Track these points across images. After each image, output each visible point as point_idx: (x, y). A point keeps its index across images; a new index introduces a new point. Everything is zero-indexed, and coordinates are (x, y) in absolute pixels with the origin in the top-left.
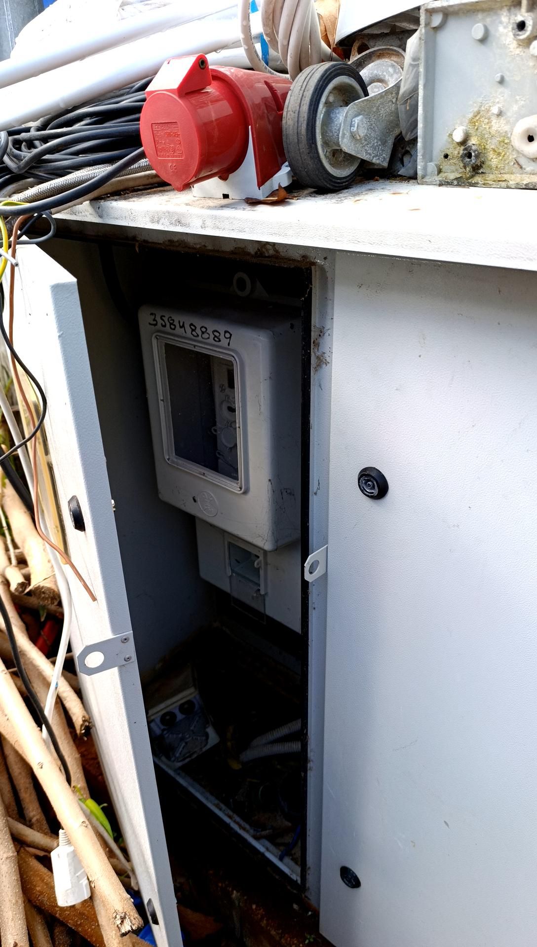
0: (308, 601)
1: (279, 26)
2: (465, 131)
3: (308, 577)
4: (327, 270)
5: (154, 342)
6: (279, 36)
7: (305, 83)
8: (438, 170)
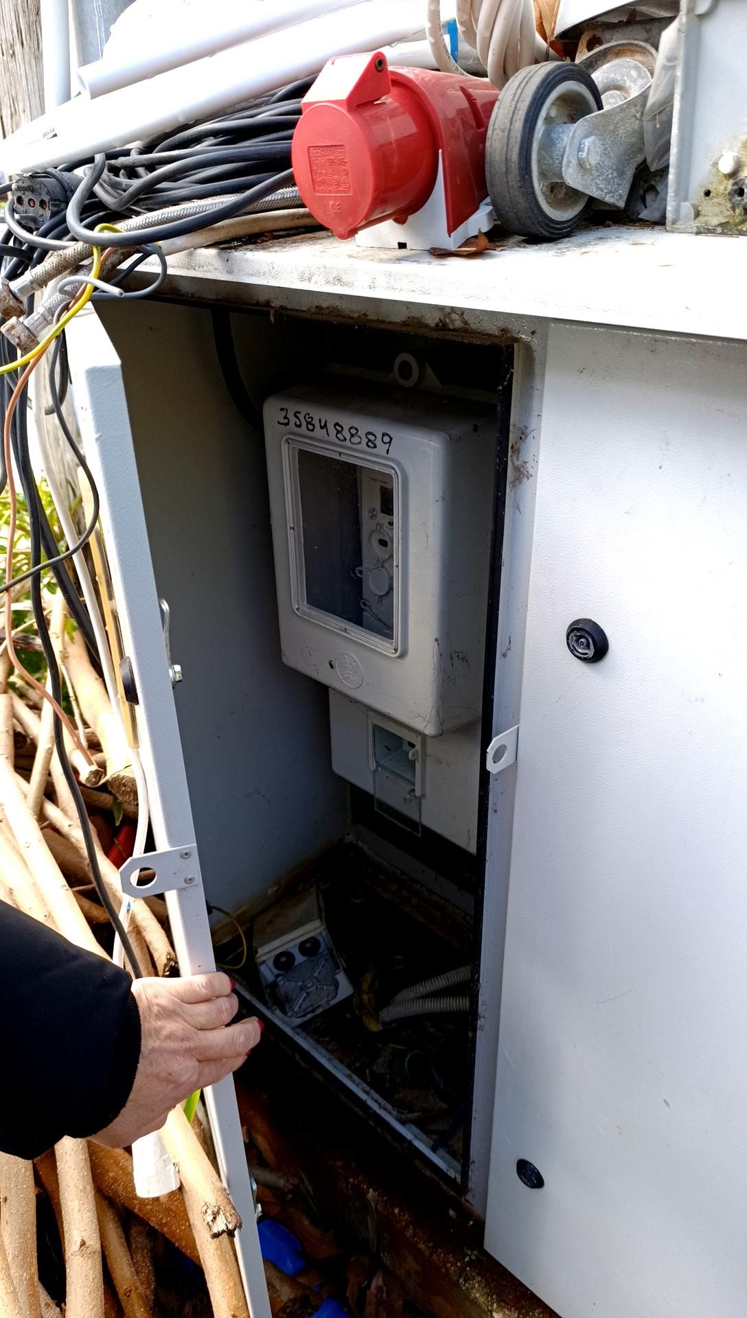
0: (488, 800)
1: (479, 12)
2: (736, 159)
3: (491, 766)
4: (534, 349)
5: (285, 448)
6: (479, 28)
7: (519, 91)
8: (695, 212)
